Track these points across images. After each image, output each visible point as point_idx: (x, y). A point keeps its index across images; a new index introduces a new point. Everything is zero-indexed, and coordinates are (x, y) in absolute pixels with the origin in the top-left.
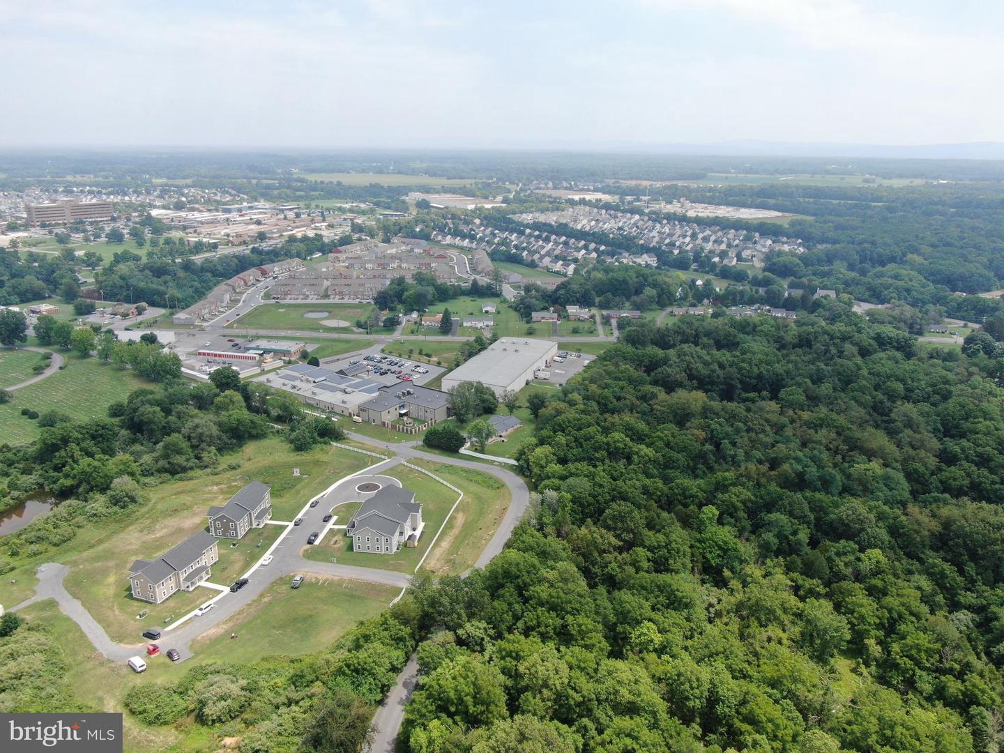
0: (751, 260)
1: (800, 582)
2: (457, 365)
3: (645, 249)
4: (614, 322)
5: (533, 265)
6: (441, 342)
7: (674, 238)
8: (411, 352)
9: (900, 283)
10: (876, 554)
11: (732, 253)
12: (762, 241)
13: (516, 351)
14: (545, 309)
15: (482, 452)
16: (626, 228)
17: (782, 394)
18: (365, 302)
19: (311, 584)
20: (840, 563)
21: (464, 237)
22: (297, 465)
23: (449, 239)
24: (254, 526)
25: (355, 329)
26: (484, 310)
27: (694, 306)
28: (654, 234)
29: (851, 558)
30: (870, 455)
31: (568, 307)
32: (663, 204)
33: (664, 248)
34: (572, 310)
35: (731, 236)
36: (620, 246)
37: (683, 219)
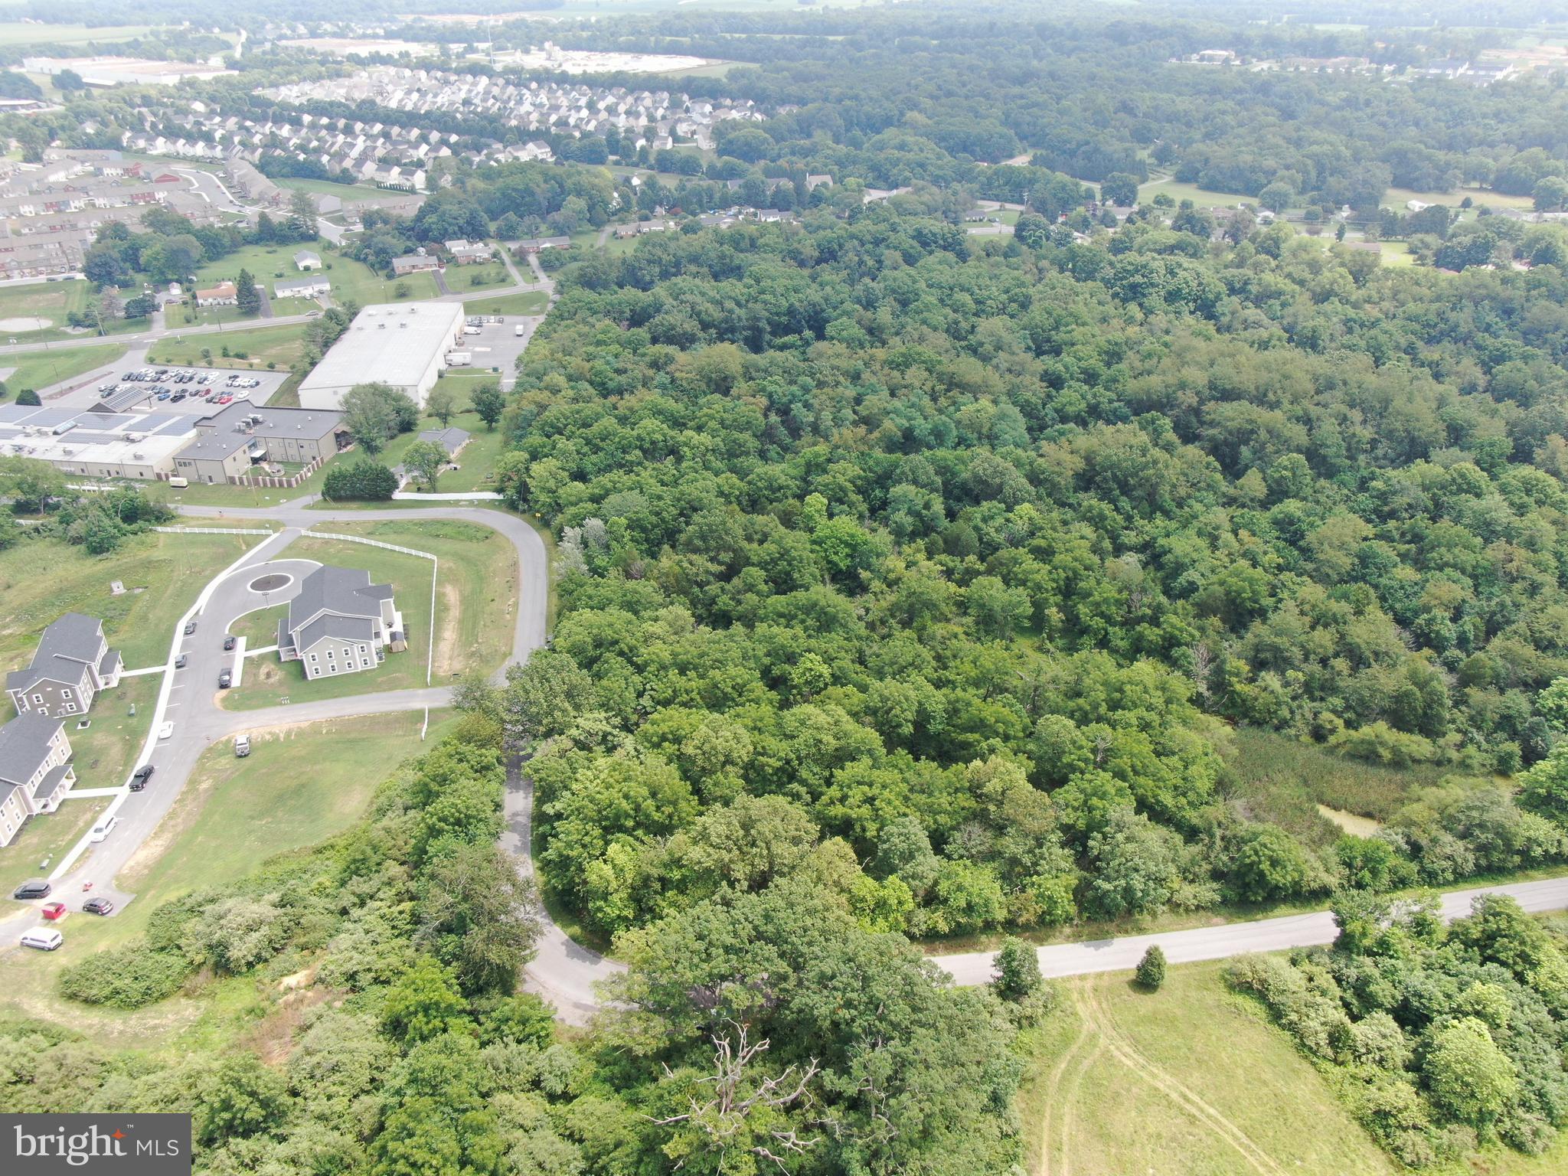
0: (691, 139)
1: (951, 564)
2: (313, 364)
3: (524, 136)
4: (533, 259)
5: (346, 179)
6: (250, 331)
7: (563, 112)
8: (206, 355)
9: (911, 156)
10: (1025, 509)
11: (663, 132)
12: (697, 107)
13: (403, 325)
14: (408, 251)
15: (434, 490)
16: (477, 101)
17: (829, 330)
18: (60, 277)
19: (266, 744)
20: (990, 530)
21: (191, 138)
22: (114, 576)
23: (161, 146)
24: (102, 687)
25: (69, 330)
26: (301, 265)
27: (646, 219)
28: (528, 107)
29: (1000, 521)
30: (974, 390)
31: (448, 244)
32: (519, 53)
33: (553, 130)
34: (457, 247)
35: (648, 102)
36: (482, 133)
37: (564, 80)
